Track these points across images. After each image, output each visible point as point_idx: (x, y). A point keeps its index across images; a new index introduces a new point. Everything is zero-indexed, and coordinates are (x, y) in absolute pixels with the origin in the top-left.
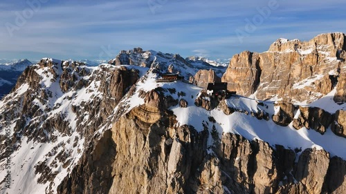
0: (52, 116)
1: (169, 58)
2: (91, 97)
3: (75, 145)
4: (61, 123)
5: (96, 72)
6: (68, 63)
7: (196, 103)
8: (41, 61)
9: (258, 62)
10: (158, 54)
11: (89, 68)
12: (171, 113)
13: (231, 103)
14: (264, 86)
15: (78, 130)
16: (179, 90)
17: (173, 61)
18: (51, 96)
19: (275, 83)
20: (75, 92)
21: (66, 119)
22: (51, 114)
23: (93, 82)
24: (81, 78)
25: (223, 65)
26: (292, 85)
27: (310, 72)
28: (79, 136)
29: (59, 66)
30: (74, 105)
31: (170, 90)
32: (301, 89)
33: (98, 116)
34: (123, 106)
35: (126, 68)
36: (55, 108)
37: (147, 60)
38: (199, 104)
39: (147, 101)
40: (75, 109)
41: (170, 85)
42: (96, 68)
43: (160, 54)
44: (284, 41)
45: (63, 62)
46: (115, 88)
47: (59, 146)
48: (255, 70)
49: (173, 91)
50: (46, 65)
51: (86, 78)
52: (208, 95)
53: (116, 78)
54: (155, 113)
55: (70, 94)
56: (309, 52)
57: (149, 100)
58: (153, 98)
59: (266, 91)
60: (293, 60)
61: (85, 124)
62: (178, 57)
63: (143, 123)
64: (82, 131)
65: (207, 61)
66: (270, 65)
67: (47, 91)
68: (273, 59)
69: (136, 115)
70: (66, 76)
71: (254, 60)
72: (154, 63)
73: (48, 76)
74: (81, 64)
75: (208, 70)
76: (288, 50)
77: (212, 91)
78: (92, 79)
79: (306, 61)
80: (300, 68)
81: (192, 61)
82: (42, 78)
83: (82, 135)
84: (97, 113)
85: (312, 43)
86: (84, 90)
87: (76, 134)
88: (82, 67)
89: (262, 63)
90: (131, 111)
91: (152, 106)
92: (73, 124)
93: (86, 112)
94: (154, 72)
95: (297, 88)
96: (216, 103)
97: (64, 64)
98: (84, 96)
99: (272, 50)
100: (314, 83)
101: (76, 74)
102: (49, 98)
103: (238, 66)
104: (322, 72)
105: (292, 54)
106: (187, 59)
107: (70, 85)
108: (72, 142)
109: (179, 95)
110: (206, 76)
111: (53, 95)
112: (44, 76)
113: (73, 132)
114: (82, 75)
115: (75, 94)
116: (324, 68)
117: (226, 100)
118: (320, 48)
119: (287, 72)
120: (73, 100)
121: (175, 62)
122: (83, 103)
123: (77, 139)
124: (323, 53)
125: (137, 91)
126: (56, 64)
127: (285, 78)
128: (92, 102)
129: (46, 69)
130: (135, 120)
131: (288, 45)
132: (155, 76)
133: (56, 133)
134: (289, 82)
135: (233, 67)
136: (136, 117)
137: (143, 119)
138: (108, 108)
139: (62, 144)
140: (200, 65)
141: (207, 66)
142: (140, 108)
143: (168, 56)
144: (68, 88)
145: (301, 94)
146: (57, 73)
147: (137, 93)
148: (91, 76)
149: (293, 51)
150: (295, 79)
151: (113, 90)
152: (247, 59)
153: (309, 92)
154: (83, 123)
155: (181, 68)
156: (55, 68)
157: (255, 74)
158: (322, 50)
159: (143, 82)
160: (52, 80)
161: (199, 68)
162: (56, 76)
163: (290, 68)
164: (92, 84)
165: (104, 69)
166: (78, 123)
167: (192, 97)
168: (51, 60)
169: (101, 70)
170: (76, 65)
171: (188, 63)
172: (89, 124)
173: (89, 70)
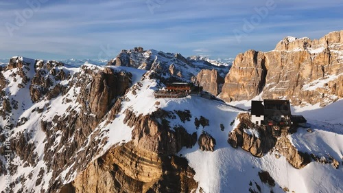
0: (14, 135)
1: (170, 58)
2: (67, 110)
3: (38, 183)
4: (24, 147)
5: (76, 75)
6: (42, 63)
7: (231, 142)
8: (11, 60)
9: (263, 61)
10: (159, 54)
11: (70, 69)
12: (184, 163)
13: (302, 141)
14: (271, 87)
15: (45, 159)
16: (196, 114)
17: (174, 60)
18: (15, 107)
19: (282, 83)
20: (48, 102)
21: (31, 141)
22: (13, 132)
23: (72, 88)
24: (58, 82)
25: (224, 64)
26: (302, 86)
27: (322, 73)
28: (45, 167)
29: (31, 67)
30: (44, 120)
31: (179, 113)
32: (313, 91)
33: (71, 139)
34: (97, 138)
35: (112, 70)
36: (19, 124)
37: (148, 59)
38: (237, 143)
39: (137, 138)
40: (45, 126)
41: (179, 102)
42: (77, 70)
43: (161, 54)
44: (292, 39)
45: (37, 61)
46: (96, 100)
47: (17, 182)
48: (260, 69)
49: (185, 115)
50: (15, 65)
51: (64, 82)
52: (253, 126)
53: (97, 85)
54: (151, 162)
55: (41, 104)
56: (320, 50)
57: (141, 136)
58: (147, 132)
59: (272, 92)
60: (302, 60)
61: (55, 150)
62: (179, 57)
63: (128, 179)
64: (50, 160)
65: (208, 61)
66: (276, 65)
67: (10, 101)
68: (279, 58)
69: (117, 162)
70: (38, 81)
71: (259, 60)
72: (155, 62)
73: (15, 80)
74: (59, 64)
75: (211, 70)
76: (297, 49)
77: (262, 118)
78: (71, 84)
79: (317, 61)
80: (310, 68)
81: (193, 61)
82: (8, 83)
83: (49, 166)
84: (71, 136)
85: (323, 41)
86: (60, 98)
87: (42, 164)
88: (60, 68)
89: (268, 62)
90: (107, 152)
91: (146, 147)
92: (40, 149)
93: (59, 132)
94: (152, 77)
95: (307, 89)
96: (270, 141)
97: (38, 64)
98: (59, 107)
99: (279, 49)
100: (327, 84)
101: (51, 77)
102: (13, 110)
103: (242, 66)
104: (335, 72)
105: (301, 53)
106: (189, 58)
107: (42, 93)
108: (35, 178)
109: (197, 123)
110: (209, 76)
111: (19, 105)
112: (11, 80)
113: (38, 160)
114: (60, 78)
115: (48, 104)
116: (337, 68)
117: (289, 136)
118: (332, 46)
119: (295, 72)
120: (44, 114)
121: (176, 62)
122: (57, 117)
123: (42, 172)
124: (336, 52)
125: (123, 110)
126: (28, 64)
127: (294, 79)
128: (67, 118)
129: (15, 70)
130: (113, 174)
131: (297, 44)
132: (154, 83)
133: (17, 160)
134: (298, 82)
135: (237, 67)
136: (116, 167)
137: (129, 172)
138: (85, 128)
139: (22, 179)
140: (202, 64)
141: (209, 66)
142: (124, 149)
143: (169, 56)
144: (39, 96)
145: (312, 96)
146: (28, 75)
147: (122, 116)
148: (71, 80)
149: (302, 49)
150: (304, 80)
151: (94, 103)
152: (252, 58)
153: (321, 94)
154: (52, 148)
155: (183, 68)
156: (25, 70)
157: (260, 74)
158: (334, 49)
159: (134, 93)
160: (20, 85)
161: (201, 68)
162: (26, 80)
163: (299, 68)
164: (71, 92)
165: (87, 71)
166: (47, 147)
167: (223, 128)
168: (21, 59)
169: (83, 72)
170: (52, 66)
171: (189, 62)
172: (60, 151)
173: (69, 72)
